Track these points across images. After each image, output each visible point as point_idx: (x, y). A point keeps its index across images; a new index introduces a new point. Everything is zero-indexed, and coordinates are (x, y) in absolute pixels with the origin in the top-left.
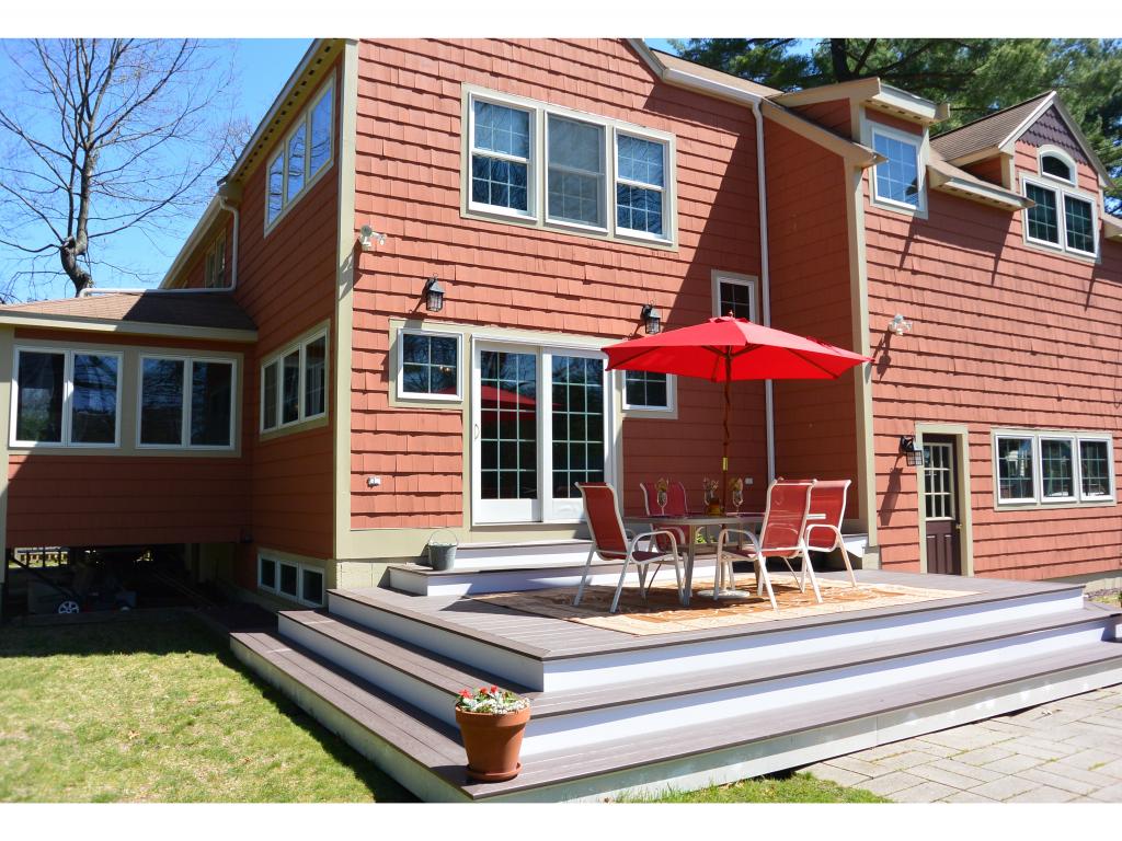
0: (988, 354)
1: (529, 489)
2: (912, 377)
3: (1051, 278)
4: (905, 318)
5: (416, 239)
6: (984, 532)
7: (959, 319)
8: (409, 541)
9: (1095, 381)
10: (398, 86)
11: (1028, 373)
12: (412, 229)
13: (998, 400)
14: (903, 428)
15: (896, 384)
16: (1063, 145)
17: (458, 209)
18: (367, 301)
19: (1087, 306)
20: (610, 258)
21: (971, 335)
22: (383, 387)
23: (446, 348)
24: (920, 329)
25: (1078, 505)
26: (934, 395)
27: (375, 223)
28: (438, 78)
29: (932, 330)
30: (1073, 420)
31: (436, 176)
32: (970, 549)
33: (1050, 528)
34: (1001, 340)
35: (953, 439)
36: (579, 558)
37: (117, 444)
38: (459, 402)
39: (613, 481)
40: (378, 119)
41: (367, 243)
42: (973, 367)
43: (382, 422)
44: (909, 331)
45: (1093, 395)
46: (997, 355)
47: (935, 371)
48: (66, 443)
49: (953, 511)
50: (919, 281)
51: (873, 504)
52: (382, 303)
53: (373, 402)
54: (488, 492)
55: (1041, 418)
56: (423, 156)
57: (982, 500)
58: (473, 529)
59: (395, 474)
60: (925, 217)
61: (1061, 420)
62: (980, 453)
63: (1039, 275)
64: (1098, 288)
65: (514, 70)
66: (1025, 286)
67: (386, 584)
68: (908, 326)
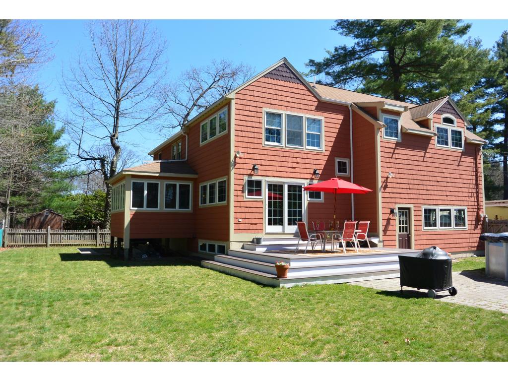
0: (421, 182)
1: (281, 223)
2: (395, 190)
3: (445, 157)
4: (392, 173)
5: (250, 153)
6: (418, 237)
7: (411, 172)
8: (249, 237)
9: (460, 190)
10: (245, 110)
11: (435, 188)
12: (249, 151)
13: (424, 197)
14: (391, 206)
15: (389, 193)
16: (451, 113)
17: (262, 144)
18: (238, 171)
19: (458, 165)
20: (304, 156)
21: (415, 177)
22: (242, 195)
23: (259, 183)
24: (398, 176)
25: (453, 230)
26: (402, 196)
27: (240, 150)
28: (256, 107)
29: (402, 176)
30: (452, 203)
31: (256, 135)
32: (413, 242)
33: (442, 237)
34: (426, 178)
35: (409, 209)
36: (296, 242)
37: (158, 209)
38: (262, 199)
39: (305, 220)
40: (240, 120)
41: (238, 155)
42: (416, 187)
43: (242, 204)
44: (393, 177)
45: (460, 194)
46: (424, 183)
47: (403, 188)
48: (145, 208)
49: (408, 231)
50: (398, 161)
51: (381, 228)
52: (242, 172)
53: (239, 199)
54: (270, 224)
55: (440, 202)
56: (252, 130)
57: (418, 228)
58: (266, 234)
59: (245, 218)
60: (400, 141)
61: (447, 202)
62: (418, 213)
63: (441, 157)
64: (463, 159)
65: (277, 102)
66: (435, 160)
67: (243, 248)
68: (393, 175)
